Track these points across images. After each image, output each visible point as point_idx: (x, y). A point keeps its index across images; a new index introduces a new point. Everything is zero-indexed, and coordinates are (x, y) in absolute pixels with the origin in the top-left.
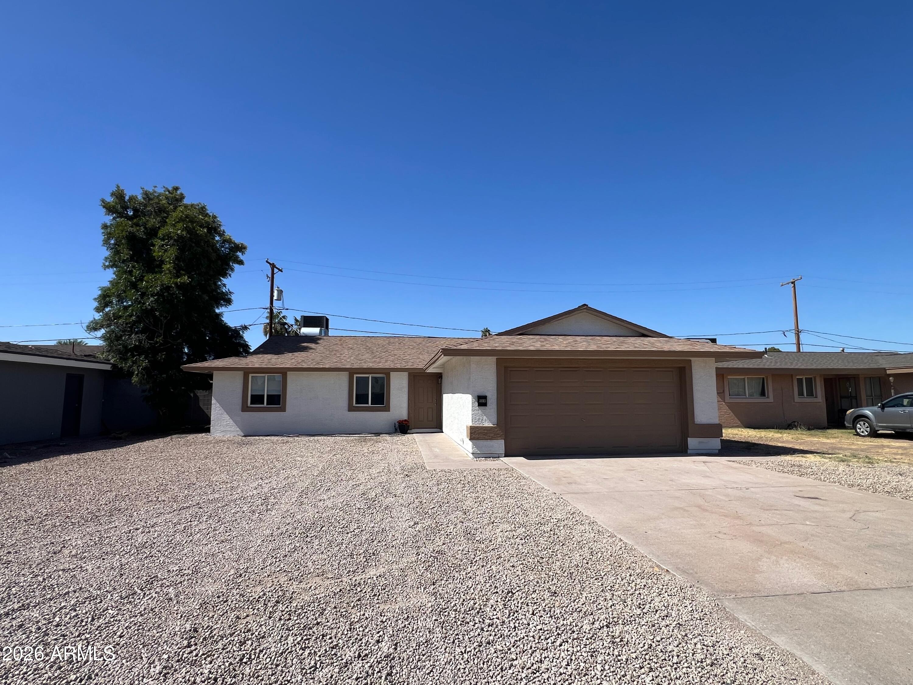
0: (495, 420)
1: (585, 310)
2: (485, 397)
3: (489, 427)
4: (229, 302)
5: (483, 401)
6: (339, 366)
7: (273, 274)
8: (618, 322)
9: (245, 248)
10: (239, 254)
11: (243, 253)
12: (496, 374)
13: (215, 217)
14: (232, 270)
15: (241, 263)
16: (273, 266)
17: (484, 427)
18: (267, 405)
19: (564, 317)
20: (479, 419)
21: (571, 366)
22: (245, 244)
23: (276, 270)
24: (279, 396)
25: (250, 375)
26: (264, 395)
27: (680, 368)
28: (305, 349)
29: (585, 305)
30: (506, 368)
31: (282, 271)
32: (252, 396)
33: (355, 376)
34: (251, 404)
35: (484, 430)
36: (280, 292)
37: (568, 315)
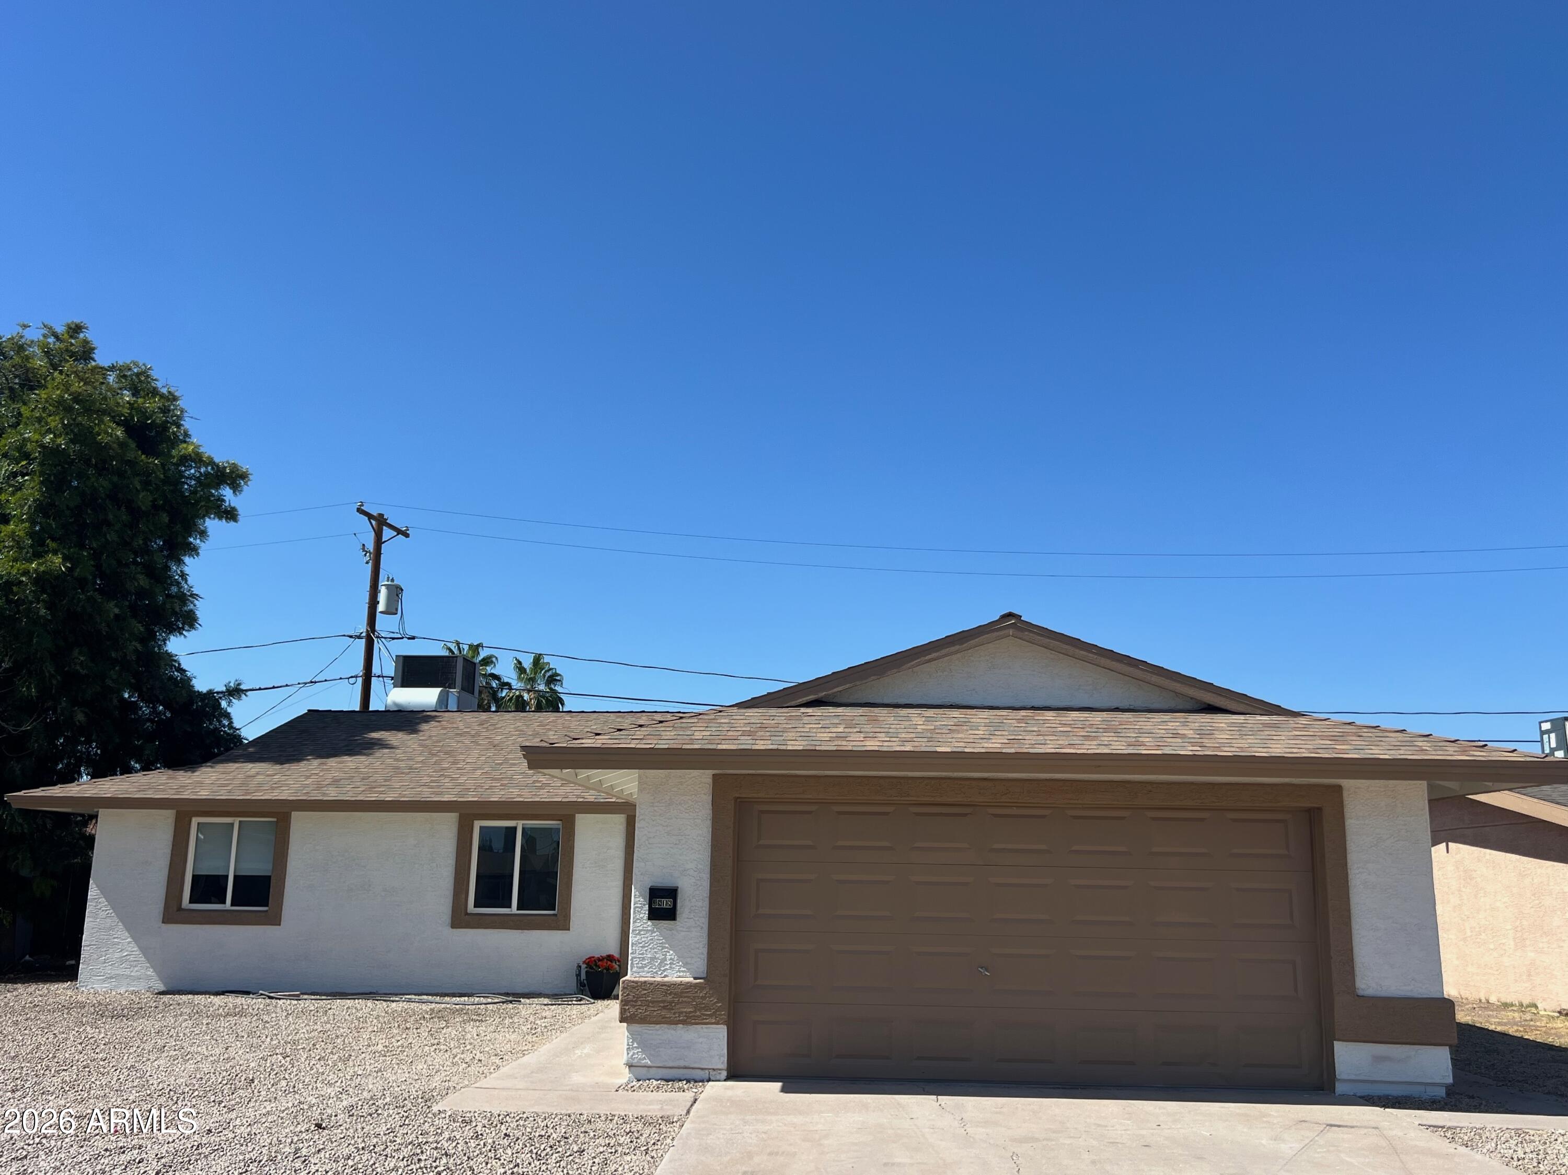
0: (700, 964)
1: (1011, 632)
2: (672, 893)
3: (681, 984)
4: (190, 620)
5: (666, 903)
6: (427, 795)
7: (379, 542)
8: (1115, 665)
9: (244, 476)
10: (227, 493)
11: (236, 488)
12: (709, 823)
13: (172, 398)
14: (203, 534)
15: (230, 515)
16: (380, 522)
17: (663, 984)
18: (232, 905)
19: (944, 652)
20: (653, 959)
21: (938, 800)
22: (244, 466)
23: (387, 533)
24: (267, 879)
25: (195, 821)
26: (226, 877)
27: (1309, 811)
28: (368, 747)
29: (1010, 615)
30: (741, 805)
31: (407, 536)
32: (196, 879)
33: (478, 824)
34: (192, 901)
35: (666, 993)
36: (396, 592)
37: (957, 647)
